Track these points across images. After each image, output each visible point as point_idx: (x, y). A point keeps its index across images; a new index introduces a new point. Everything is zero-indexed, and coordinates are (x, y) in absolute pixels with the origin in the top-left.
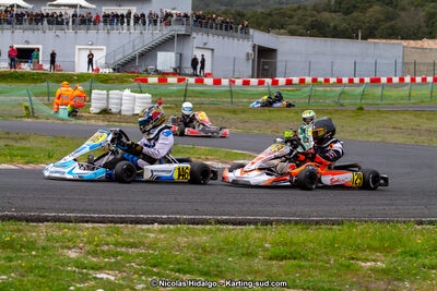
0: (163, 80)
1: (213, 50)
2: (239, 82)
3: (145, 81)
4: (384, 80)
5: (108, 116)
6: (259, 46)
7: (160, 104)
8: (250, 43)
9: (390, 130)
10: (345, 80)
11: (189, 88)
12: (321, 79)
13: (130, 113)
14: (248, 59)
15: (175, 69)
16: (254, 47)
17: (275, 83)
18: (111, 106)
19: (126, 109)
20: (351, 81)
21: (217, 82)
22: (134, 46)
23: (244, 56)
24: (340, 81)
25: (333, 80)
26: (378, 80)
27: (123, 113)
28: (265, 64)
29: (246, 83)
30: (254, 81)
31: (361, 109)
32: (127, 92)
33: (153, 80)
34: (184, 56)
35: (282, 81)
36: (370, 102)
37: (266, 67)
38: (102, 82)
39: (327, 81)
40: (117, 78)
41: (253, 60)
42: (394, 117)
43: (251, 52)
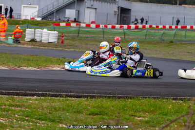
0: (68, 25)
1: (96, 9)
2: (109, 26)
3: (59, 25)
4: (188, 27)
5: (34, 43)
6: (121, 8)
7: (63, 37)
8: (117, 6)
9: (186, 54)
10: (167, 27)
11: (80, 29)
12: (154, 26)
13: (46, 42)
14: (115, 15)
15: (75, 19)
16: (118, 8)
17: (129, 27)
18: (36, 38)
19: (45, 39)
20: (170, 27)
21: (98, 26)
22: (53, 6)
23: (113, 12)
24: (164, 27)
25: (161, 27)
26: (186, 27)
27: (43, 41)
28: (124, 17)
29: (113, 27)
30: (118, 26)
31: (172, 42)
32: (45, 30)
33: (63, 24)
34: (80, 12)
35: (133, 26)
36: (179, 38)
37: (125, 19)
38: (35, 25)
39: (157, 27)
40: (44, 23)
41: (118, 15)
42: (189, 47)
43: (117, 10)
